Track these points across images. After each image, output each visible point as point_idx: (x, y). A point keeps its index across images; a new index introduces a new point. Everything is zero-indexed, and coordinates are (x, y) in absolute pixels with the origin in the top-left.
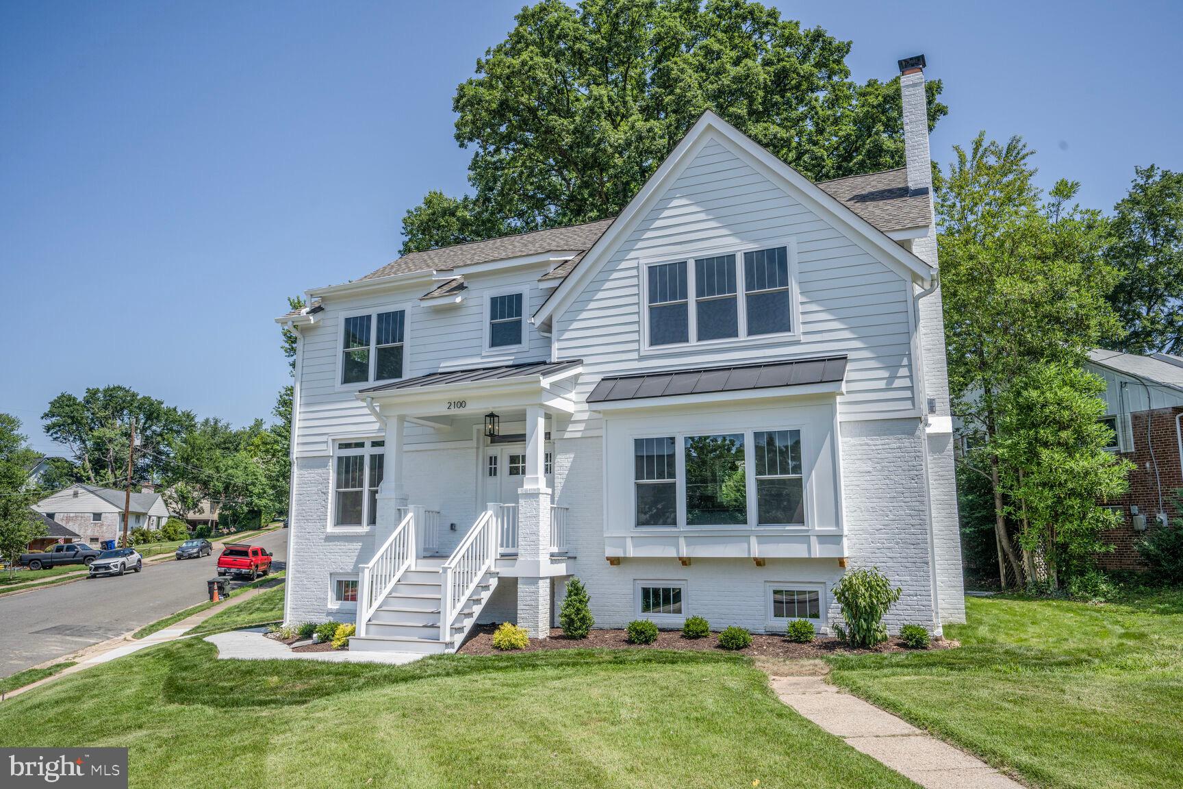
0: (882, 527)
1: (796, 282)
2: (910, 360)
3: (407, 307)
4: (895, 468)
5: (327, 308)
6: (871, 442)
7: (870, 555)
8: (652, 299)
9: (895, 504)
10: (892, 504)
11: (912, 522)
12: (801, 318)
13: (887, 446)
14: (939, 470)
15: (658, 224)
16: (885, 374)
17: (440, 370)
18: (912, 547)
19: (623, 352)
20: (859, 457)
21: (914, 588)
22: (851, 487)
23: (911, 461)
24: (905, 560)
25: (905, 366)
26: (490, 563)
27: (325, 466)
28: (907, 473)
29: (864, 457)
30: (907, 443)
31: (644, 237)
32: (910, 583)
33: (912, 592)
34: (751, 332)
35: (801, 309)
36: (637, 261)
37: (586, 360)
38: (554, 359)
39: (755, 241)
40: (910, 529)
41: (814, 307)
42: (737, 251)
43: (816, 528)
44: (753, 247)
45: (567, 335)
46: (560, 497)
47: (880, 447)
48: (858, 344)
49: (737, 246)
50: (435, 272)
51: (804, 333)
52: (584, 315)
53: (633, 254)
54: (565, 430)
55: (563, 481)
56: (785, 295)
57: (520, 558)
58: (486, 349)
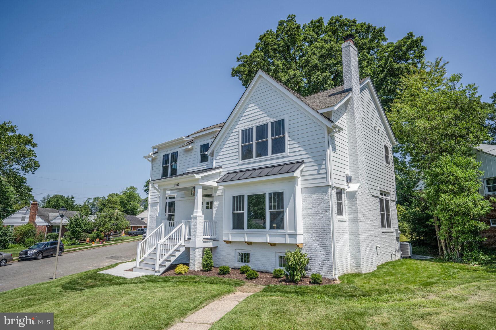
0: (315, 231)
1: (287, 132)
2: (325, 162)
3: (179, 150)
4: (320, 207)
5: (159, 152)
6: (312, 196)
7: (311, 243)
8: (243, 143)
9: (320, 222)
10: (319, 222)
11: (326, 229)
12: (289, 147)
13: (317, 198)
14: (352, 206)
15: (245, 114)
16: (317, 168)
17: (187, 172)
18: (326, 240)
19: (234, 163)
20: (308, 202)
21: (327, 257)
22: (305, 215)
23: (326, 204)
24: (323, 246)
25: (324, 164)
26: (182, 242)
27: (157, 206)
28: (325, 209)
29: (310, 202)
30: (324, 196)
31: (241, 119)
32: (325, 255)
33: (325, 259)
34: (273, 153)
35: (289, 143)
36: (238, 129)
37: (223, 167)
38: (214, 167)
39: (274, 117)
40: (325, 232)
41: (293, 142)
42: (268, 122)
43: (288, 232)
44: (273, 120)
45: (218, 158)
46: (215, 217)
47: (315, 198)
48: (307, 156)
49: (269, 120)
50: (184, 138)
51: (290, 153)
52: (223, 150)
53: (237, 126)
54: (216, 193)
55: (215, 211)
56: (283, 138)
57: (191, 241)
58: (199, 164)
